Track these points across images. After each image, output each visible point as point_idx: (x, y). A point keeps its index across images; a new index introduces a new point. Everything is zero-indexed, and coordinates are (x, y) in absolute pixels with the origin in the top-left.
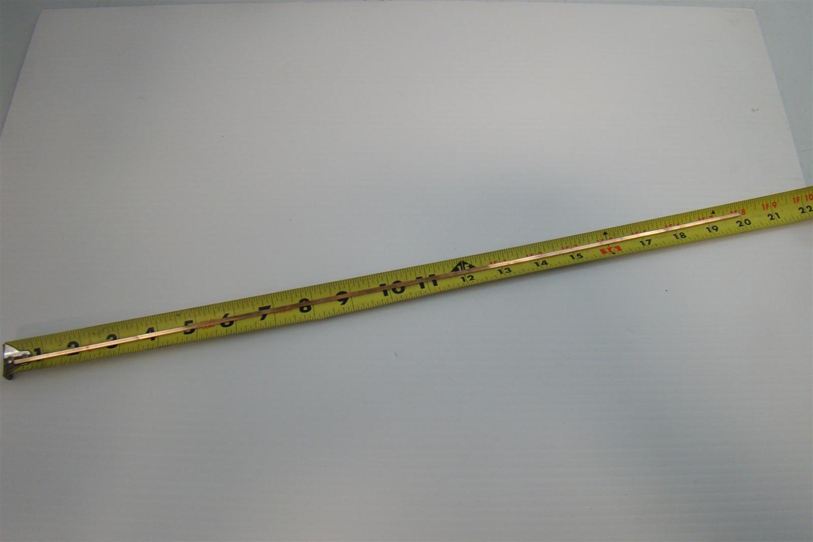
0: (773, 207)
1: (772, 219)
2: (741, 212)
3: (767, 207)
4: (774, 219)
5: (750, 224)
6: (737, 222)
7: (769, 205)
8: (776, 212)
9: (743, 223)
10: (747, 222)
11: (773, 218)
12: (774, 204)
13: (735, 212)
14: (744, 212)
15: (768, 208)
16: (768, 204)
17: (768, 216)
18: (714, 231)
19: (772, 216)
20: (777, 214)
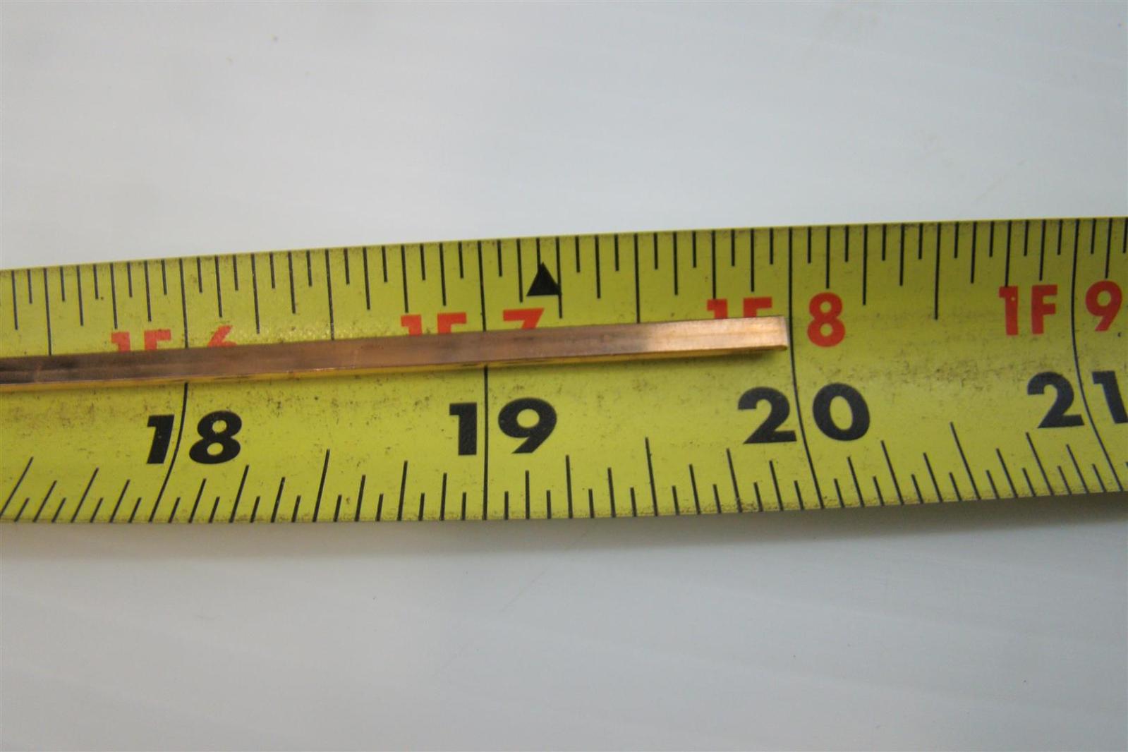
0: (1087, 320)
1: (1056, 418)
2: (804, 316)
3: (1041, 311)
4: (1076, 421)
5: (860, 427)
6: (748, 401)
7: (1061, 300)
8: (1105, 367)
9: (800, 417)
10: (841, 413)
11: (1075, 409)
12: (1104, 299)
13: (752, 308)
14: (832, 318)
15: (1048, 319)
16: (1052, 290)
17: (1036, 386)
18: (502, 445)
19: (1066, 397)
20: (1107, 380)
